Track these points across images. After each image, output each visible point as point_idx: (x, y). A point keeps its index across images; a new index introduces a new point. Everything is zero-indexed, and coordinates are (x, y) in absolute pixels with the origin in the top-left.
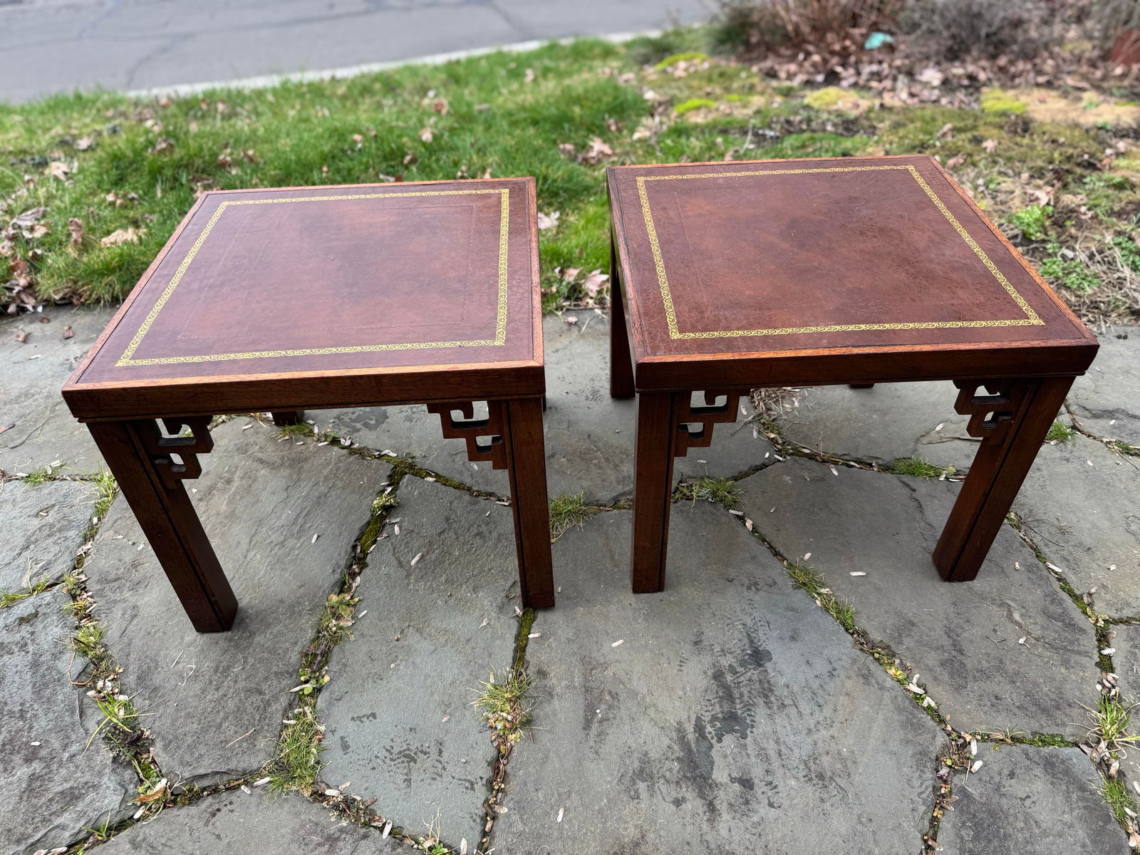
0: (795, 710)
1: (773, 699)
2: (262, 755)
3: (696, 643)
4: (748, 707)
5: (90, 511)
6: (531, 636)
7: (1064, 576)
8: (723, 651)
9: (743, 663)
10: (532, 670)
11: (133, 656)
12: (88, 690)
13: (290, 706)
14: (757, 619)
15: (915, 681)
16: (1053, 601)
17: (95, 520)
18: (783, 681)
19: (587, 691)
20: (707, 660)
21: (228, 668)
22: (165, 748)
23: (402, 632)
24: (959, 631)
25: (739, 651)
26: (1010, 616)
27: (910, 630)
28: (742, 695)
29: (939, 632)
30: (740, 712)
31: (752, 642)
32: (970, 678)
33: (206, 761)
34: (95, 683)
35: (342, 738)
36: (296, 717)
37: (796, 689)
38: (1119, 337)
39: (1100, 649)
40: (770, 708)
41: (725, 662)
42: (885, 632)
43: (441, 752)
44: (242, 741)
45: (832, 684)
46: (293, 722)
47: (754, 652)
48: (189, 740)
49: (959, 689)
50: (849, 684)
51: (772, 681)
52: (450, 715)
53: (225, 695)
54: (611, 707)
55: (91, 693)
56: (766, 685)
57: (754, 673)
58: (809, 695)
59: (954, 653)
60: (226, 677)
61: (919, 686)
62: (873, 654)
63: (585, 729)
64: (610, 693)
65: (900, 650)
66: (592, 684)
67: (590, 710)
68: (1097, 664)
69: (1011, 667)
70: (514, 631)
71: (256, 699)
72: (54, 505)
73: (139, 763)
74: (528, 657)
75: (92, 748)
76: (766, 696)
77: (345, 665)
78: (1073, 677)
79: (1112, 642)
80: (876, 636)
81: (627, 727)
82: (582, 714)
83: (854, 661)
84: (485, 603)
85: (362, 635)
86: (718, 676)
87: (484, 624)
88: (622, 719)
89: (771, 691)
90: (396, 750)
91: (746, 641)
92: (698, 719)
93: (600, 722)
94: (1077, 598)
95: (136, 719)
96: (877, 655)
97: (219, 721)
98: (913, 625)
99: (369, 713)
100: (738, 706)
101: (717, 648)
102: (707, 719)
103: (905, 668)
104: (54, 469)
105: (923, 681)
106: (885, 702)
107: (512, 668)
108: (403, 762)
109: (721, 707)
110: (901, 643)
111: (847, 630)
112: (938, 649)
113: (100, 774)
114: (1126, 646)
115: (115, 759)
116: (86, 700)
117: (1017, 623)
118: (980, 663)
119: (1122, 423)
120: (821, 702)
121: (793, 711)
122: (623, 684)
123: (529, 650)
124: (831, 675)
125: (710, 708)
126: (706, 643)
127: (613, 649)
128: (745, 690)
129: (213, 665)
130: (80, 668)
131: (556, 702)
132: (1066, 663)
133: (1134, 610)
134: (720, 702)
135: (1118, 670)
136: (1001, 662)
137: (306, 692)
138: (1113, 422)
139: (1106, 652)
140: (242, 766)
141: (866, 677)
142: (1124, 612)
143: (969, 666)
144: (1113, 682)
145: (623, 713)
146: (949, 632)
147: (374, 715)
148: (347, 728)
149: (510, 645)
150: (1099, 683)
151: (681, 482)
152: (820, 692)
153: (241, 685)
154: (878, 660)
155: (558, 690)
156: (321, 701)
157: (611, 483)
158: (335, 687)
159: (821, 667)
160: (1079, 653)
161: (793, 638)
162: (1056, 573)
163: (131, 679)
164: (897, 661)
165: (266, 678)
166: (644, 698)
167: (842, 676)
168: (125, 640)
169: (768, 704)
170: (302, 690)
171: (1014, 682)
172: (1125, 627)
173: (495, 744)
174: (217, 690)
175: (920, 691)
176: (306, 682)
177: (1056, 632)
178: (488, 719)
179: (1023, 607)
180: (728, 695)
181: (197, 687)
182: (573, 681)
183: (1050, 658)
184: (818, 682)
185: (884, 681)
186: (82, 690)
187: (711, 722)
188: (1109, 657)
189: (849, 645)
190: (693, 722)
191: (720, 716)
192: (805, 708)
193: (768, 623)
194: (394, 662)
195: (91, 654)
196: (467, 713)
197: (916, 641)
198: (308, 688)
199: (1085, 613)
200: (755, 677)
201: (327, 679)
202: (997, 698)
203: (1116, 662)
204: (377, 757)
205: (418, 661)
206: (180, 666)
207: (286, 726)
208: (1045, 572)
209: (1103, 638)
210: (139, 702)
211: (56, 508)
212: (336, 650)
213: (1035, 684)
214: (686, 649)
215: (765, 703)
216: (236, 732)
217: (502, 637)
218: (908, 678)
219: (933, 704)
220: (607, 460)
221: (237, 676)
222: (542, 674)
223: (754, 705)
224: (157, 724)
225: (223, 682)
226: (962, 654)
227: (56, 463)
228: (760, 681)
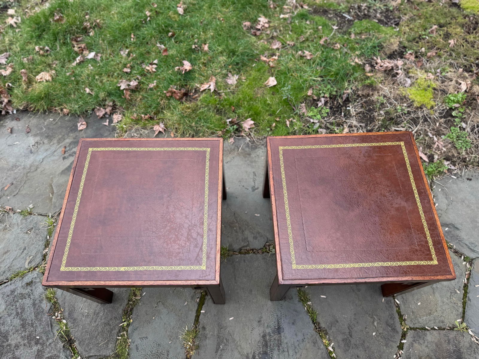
0: (287, 353)
1: (281, 348)
2: (110, 351)
3: (259, 322)
4: (272, 350)
5: (46, 233)
6: (202, 311)
7: (400, 305)
8: (268, 326)
9: (274, 332)
10: (201, 326)
11: (66, 304)
12: (52, 316)
13: (120, 332)
14: (282, 314)
15: (331, 345)
16: (391, 318)
17: (48, 237)
18: (285, 341)
19: (218, 337)
20: (262, 329)
21: (99, 313)
22: (79, 343)
23: (157, 304)
24: (353, 326)
25: (273, 327)
26: (373, 322)
27: (335, 324)
28: (271, 345)
29: (346, 326)
30: (268, 352)
31: (278, 323)
32: (351, 347)
33: (93, 351)
34: (55, 313)
35: (136, 345)
36: (121, 336)
37: (289, 345)
38: (468, 179)
39: (401, 340)
40: (279, 351)
41: (268, 330)
42: (326, 324)
43: (168, 355)
44: (104, 344)
45: (302, 345)
46: (120, 338)
47: (279, 328)
48: (87, 342)
49: (346, 351)
50: (308, 345)
51: (282, 341)
52: (172, 341)
53: (98, 325)
54: (226, 345)
55: (54, 317)
56: (280, 342)
57: (276, 337)
58: (293, 348)
59: (349, 336)
60: (98, 317)
61: (332, 348)
62: (319, 333)
63: (216, 352)
64: (226, 339)
65: (330, 332)
66: (221, 335)
67: (218, 345)
68: (398, 347)
69: (367, 344)
70: (196, 308)
71: (107, 327)
72: (32, 228)
73: (71, 347)
74: (200, 320)
75: (56, 341)
76: (279, 347)
77: (138, 316)
78: (387, 351)
79: (407, 337)
80: (323, 325)
81: (230, 354)
82: (215, 346)
83: (312, 336)
84: (187, 294)
85: (144, 304)
86: (264, 336)
87: (186, 304)
88: (228, 350)
89: (281, 344)
90: (154, 352)
91: (276, 323)
92: (254, 352)
93: (221, 350)
94: (401, 316)
95: (69, 331)
96: (321, 334)
97: (96, 335)
98: (337, 322)
99: (145, 336)
100: (268, 349)
101: (266, 325)
102: (257, 353)
103: (329, 340)
104: (31, 209)
105: (334, 346)
106: (318, 354)
107: (194, 324)
108: (156, 357)
109: (263, 349)
110: (331, 329)
111: (313, 321)
112: (343, 333)
113: (59, 352)
114: (411, 340)
115: (64, 347)
116: (52, 320)
117: (375, 326)
118: (356, 341)
119: (450, 230)
120: (297, 351)
121: (286, 353)
122: (231, 336)
123: (200, 317)
124: (303, 341)
125: (259, 349)
126: (262, 322)
127: (230, 321)
128: (272, 343)
129: (93, 311)
130: (49, 307)
131: (207, 341)
132: (387, 345)
133: (420, 325)
134: (263, 347)
135: (404, 350)
136: (364, 342)
137: (125, 325)
138: (447, 229)
139: (403, 341)
140: (104, 354)
141: (315, 343)
142: (416, 325)
143: (352, 342)
144: (401, 354)
145: (229, 348)
146: (349, 327)
147: (147, 337)
148: (138, 341)
149: (194, 314)
150: (396, 354)
151: (266, 243)
152: (298, 347)
153: (103, 321)
154: (321, 336)
155: (209, 336)
156: (130, 329)
157: (240, 241)
158: (134, 324)
159: (300, 337)
160: (392, 341)
161: (293, 324)
162: (397, 304)
163: (66, 314)
164: (328, 337)
165: (111, 319)
166: (237, 342)
167: (306, 342)
168: (63, 296)
169: (279, 350)
170: (123, 325)
171: (366, 351)
172: (414, 332)
173: (186, 354)
174: (95, 322)
175: (332, 350)
176: (125, 321)
177: (388, 331)
178: (184, 344)
179: (379, 319)
180: (266, 345)
181: (88, 320)
182: (214, 333)
183: (382, 342)
184: (298, 343)
185: (321, 345)
186: (51, 316)
187: (258, 355)
188: (403, 344)
189: (312, 329)
190: (252, 354)
191: (262, 352)
192: (291, 353)
193: (286, 316)
194: (154, 316)
195: (52, 301)
196: (178, 341)
197: (337, 329)
198: (125, 323)
199: (401, 324)
200: (277, 338)
201: (131, 321)
202: (358, 356)
203: (405, 347)
204: (147, 354)
205: (162, 317)
206: (82, 310)
207: (118, 339)
208: (393, 304)
209: (404, 336)
210: (70, 324)
211: (33, 230)
212: (135, 309)
213: (373, 352)
214: (255, 324)
215: (278, 349)
216: (102, 340)
217: (191, 310)
218: (329, 344)
219: (335, 356)
220: (240, 228)
221: (101, 317)
222: (204, 328)
223: (274, 349)
224: (76, 334)
225: (97, 319)
226: (351, 337)
227: (31, 206)
228: (278, 340)
